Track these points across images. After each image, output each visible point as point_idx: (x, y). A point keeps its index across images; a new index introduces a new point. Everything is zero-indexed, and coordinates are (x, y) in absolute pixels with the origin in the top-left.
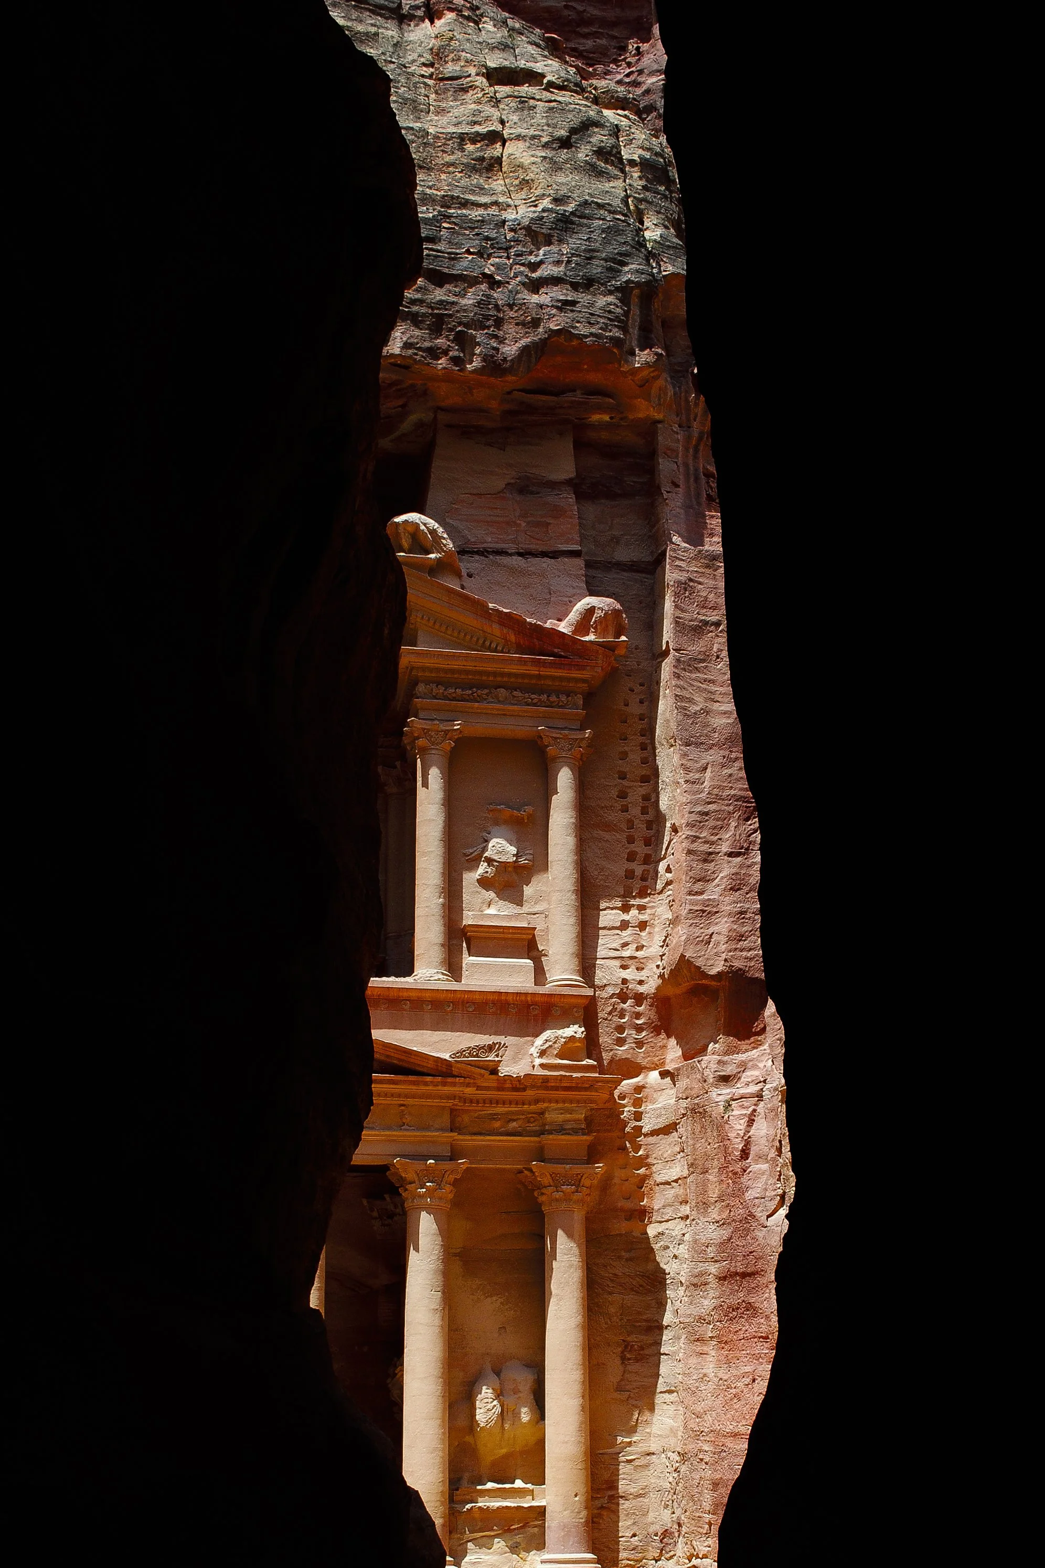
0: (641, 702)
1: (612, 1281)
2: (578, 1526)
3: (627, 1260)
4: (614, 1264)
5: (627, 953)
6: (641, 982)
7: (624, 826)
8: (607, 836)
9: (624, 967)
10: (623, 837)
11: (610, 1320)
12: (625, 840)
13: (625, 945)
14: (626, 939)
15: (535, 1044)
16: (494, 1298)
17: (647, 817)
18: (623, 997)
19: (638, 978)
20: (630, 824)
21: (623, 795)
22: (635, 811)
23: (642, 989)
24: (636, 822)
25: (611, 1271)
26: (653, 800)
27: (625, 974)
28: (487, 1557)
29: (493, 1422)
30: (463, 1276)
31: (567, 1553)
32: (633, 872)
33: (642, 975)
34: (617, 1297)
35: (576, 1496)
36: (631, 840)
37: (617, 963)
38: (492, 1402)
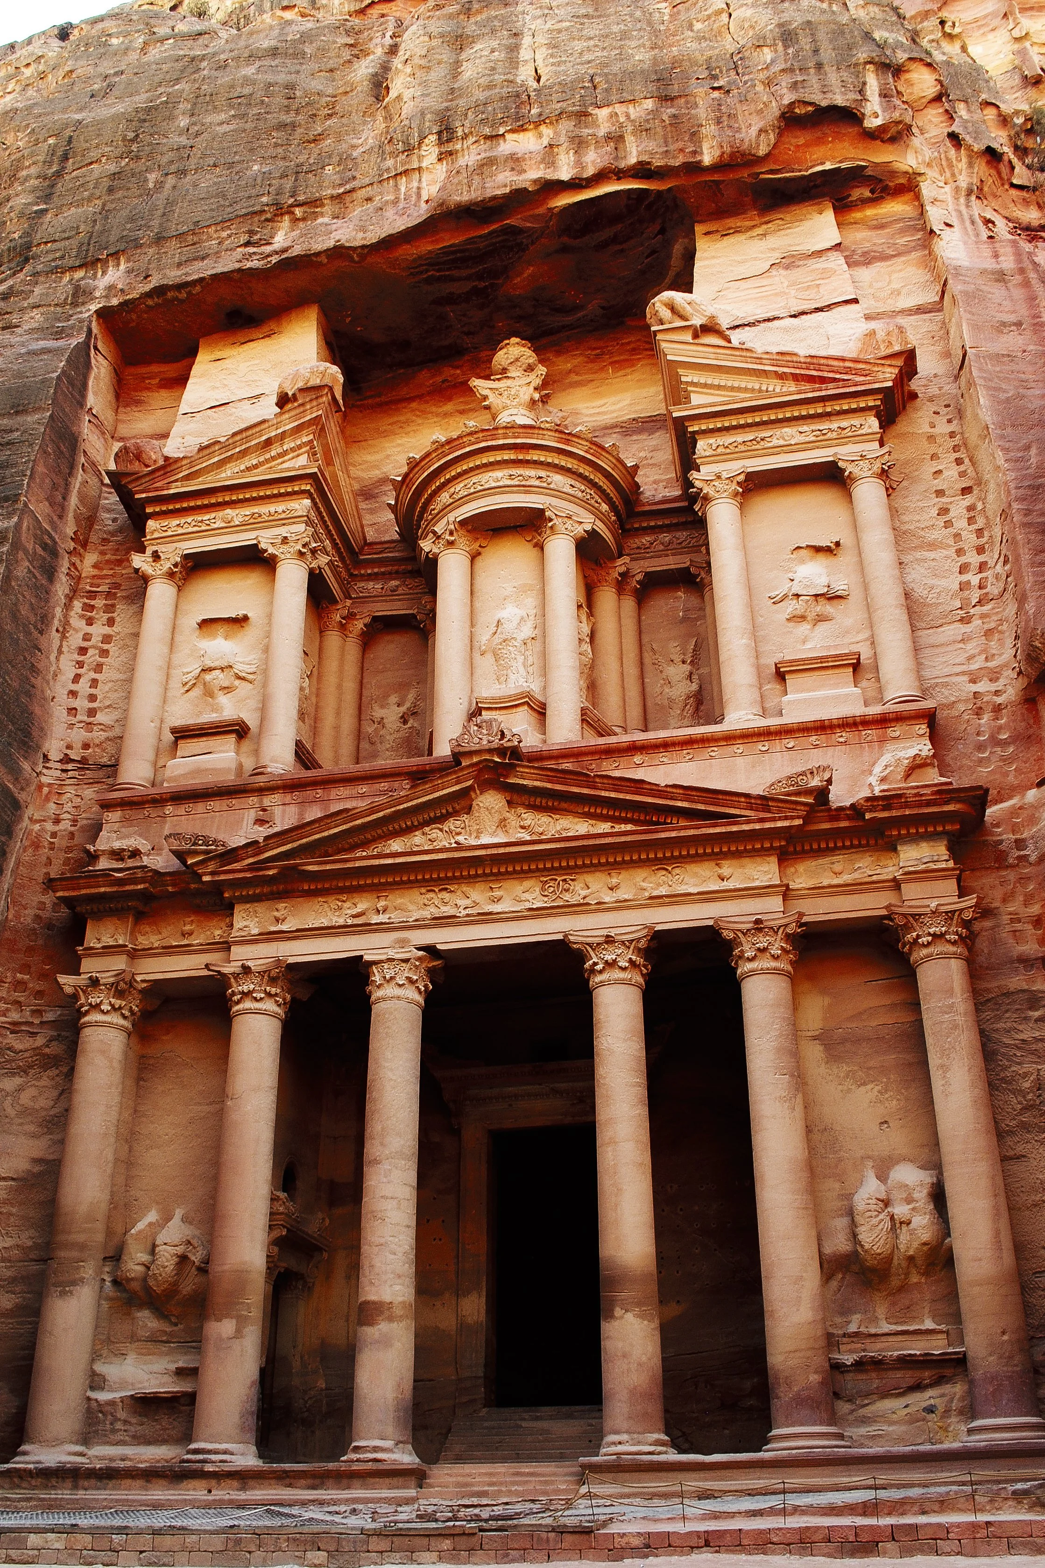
0: (949, 421)
1: (1019, 1048)
2: (1011, 1377)
3: (1037, 1020)
4: (1021, 1027)
5: (974, 666)
6: (997, 693)
7: (951, 541)
8: (932, 555)
9: (973, 681)
10: (952, 552)
11: (1024, 1097)
12: (954, 556)
13: (970, 658)
14: (972, 652)
15: (874, 772)
16: (869, 1087)
17: (975, 527)
18: (978, 712)
19: (993, 689)
20: (957, 536)
21: (943, 511)
22: (961, 524)
23: (999, 700)
24: (963, 533)
25: (1017, 1036)
26: (979, 508)
27: (975, 688)
28: (891, 1429)
29: (882, 1241)
30: (827, 1063)
31: (1000, 1416)
32: (968, 583)
33: (998, 685)
34: (1027, 1067)
35: (1003, 1333)
36: (960, 552)
37: (966, 678)
38: (877, 1216)
